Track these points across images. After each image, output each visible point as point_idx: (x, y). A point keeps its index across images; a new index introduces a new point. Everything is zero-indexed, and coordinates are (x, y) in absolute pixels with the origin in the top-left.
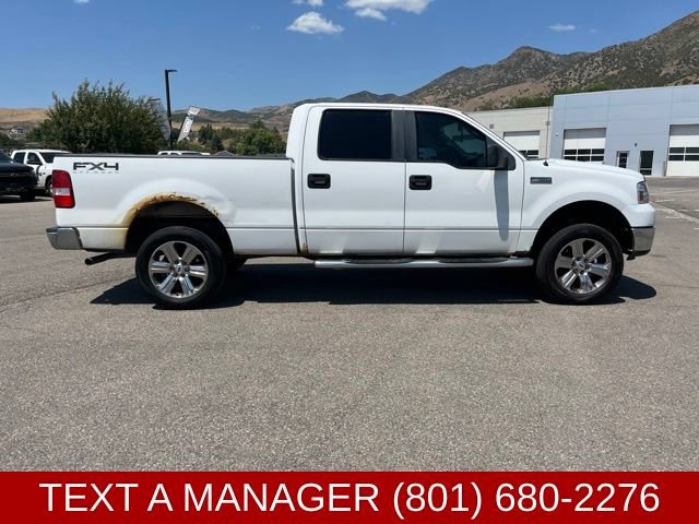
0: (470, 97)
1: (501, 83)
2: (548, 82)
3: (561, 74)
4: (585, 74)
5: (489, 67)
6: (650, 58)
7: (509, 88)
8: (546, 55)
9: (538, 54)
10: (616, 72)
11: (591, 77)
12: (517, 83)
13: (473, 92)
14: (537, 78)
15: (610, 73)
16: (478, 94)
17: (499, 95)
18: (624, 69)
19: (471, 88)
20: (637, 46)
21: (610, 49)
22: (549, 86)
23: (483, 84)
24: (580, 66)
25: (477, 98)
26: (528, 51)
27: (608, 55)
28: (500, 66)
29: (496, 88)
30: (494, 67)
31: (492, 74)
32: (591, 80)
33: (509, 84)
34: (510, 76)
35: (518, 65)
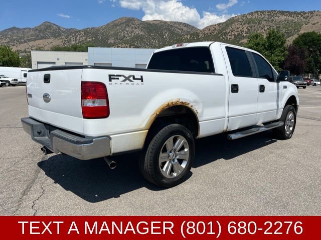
0: (21, 43)
1: (37, 38)
2: (61, 40)
3: (67, 37)
4: (78, 38)
5: (30, 29)
6: (104, 35)
7: (42, 41)
8: (59, 28)
9: (55, 26)
10: (91, 39)
11: (80, 40)
12: (46, 39)
13: (22, 40)
14: (56, 37)
15: (88, 40)
16: (25, 42)
17: (37, 43)
18: (94, 38)
19: (21, 38)
20: (98, 30)
21: (87, 29)
22: (62, 42)
23: (28, 37)
24: (75, 34)
25: (25, 44)
26: (49, 24)
27: (87, 32)
28: (36, 29)
29: (35, 40)
30: (33, 29)
31: (32, 32)
32: (81, 42)
33: (41, 39)
34: (41, 34)
35: (45, 30)
